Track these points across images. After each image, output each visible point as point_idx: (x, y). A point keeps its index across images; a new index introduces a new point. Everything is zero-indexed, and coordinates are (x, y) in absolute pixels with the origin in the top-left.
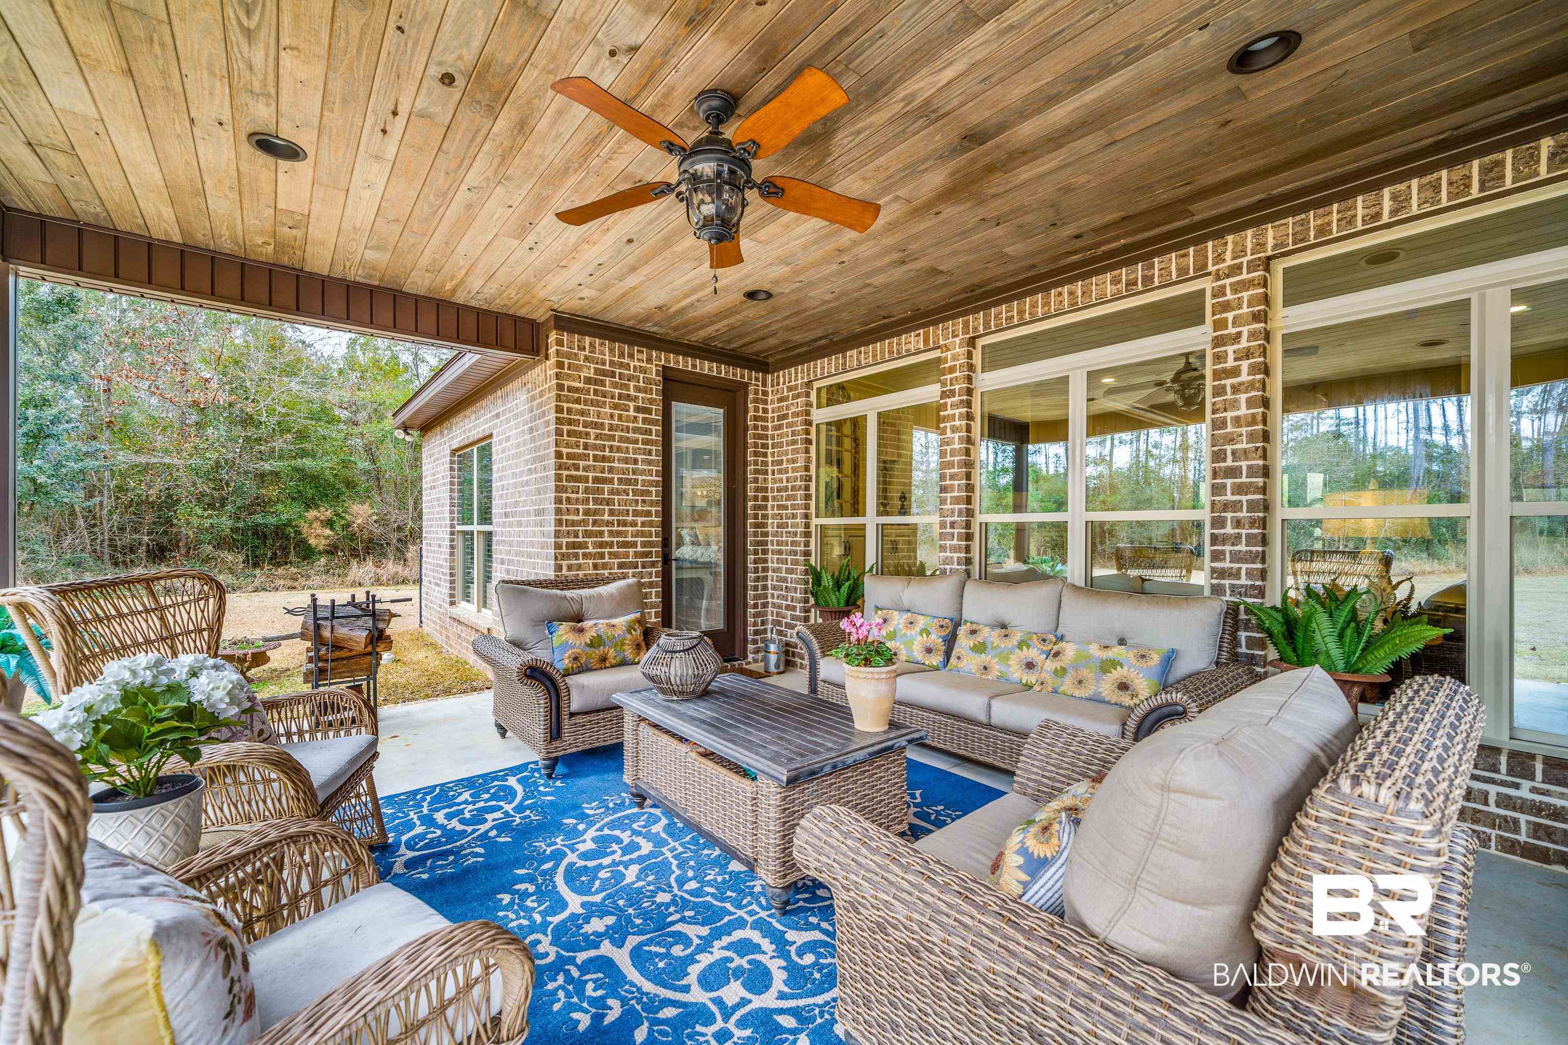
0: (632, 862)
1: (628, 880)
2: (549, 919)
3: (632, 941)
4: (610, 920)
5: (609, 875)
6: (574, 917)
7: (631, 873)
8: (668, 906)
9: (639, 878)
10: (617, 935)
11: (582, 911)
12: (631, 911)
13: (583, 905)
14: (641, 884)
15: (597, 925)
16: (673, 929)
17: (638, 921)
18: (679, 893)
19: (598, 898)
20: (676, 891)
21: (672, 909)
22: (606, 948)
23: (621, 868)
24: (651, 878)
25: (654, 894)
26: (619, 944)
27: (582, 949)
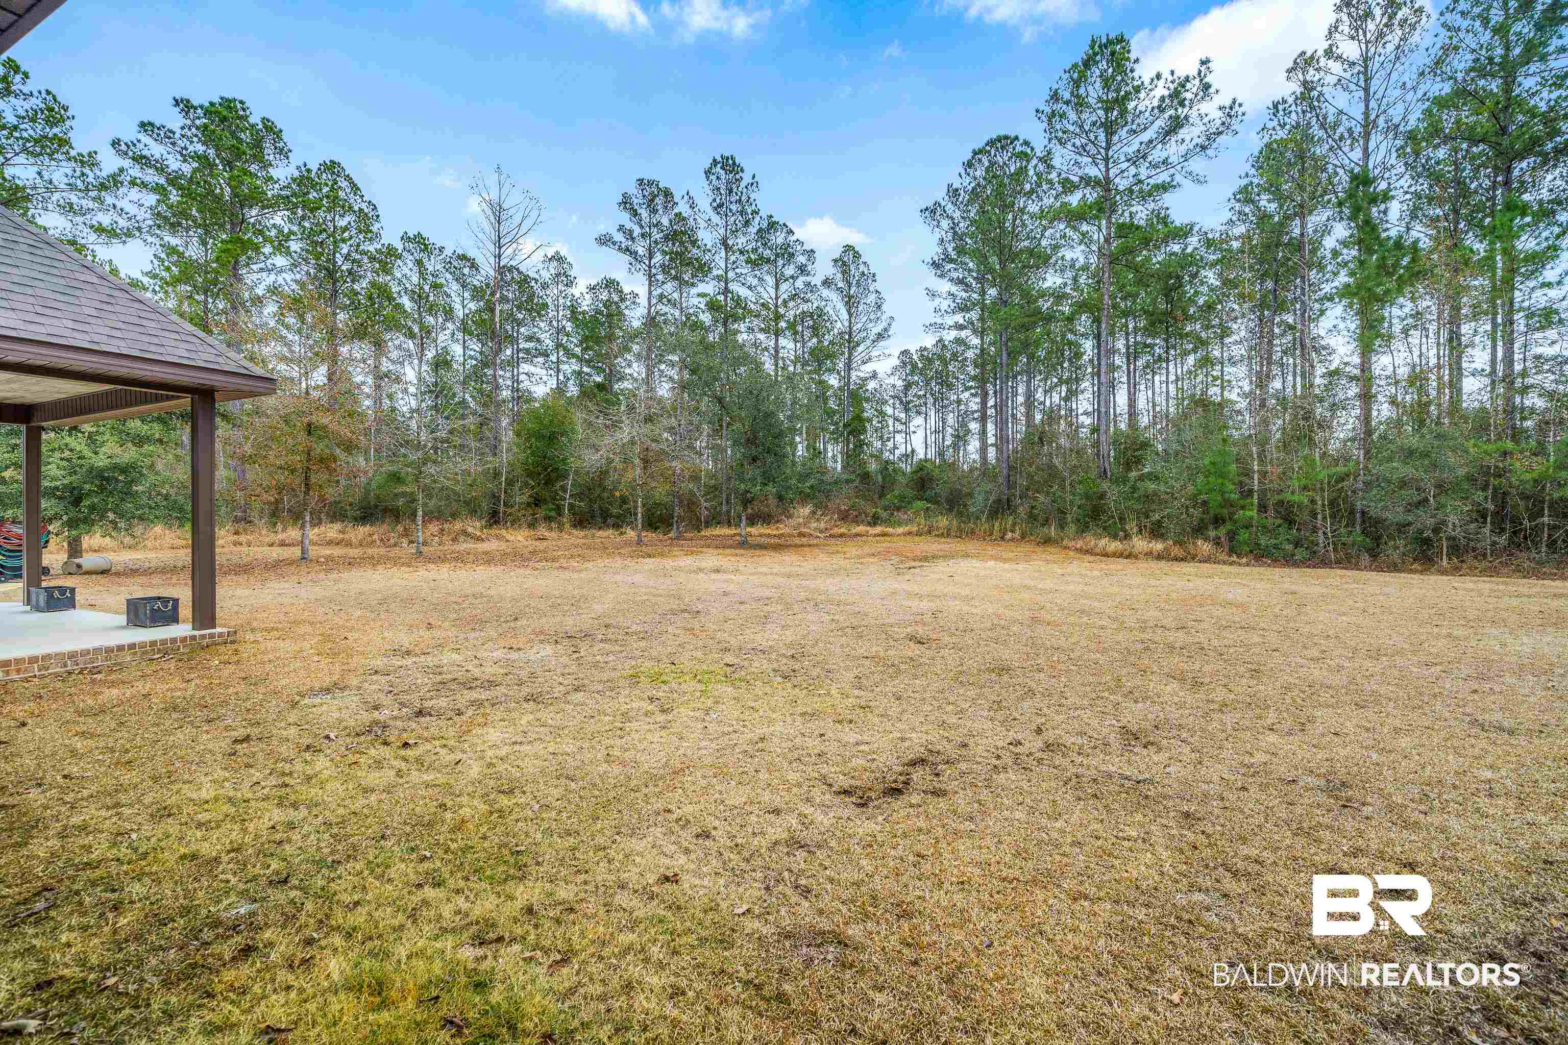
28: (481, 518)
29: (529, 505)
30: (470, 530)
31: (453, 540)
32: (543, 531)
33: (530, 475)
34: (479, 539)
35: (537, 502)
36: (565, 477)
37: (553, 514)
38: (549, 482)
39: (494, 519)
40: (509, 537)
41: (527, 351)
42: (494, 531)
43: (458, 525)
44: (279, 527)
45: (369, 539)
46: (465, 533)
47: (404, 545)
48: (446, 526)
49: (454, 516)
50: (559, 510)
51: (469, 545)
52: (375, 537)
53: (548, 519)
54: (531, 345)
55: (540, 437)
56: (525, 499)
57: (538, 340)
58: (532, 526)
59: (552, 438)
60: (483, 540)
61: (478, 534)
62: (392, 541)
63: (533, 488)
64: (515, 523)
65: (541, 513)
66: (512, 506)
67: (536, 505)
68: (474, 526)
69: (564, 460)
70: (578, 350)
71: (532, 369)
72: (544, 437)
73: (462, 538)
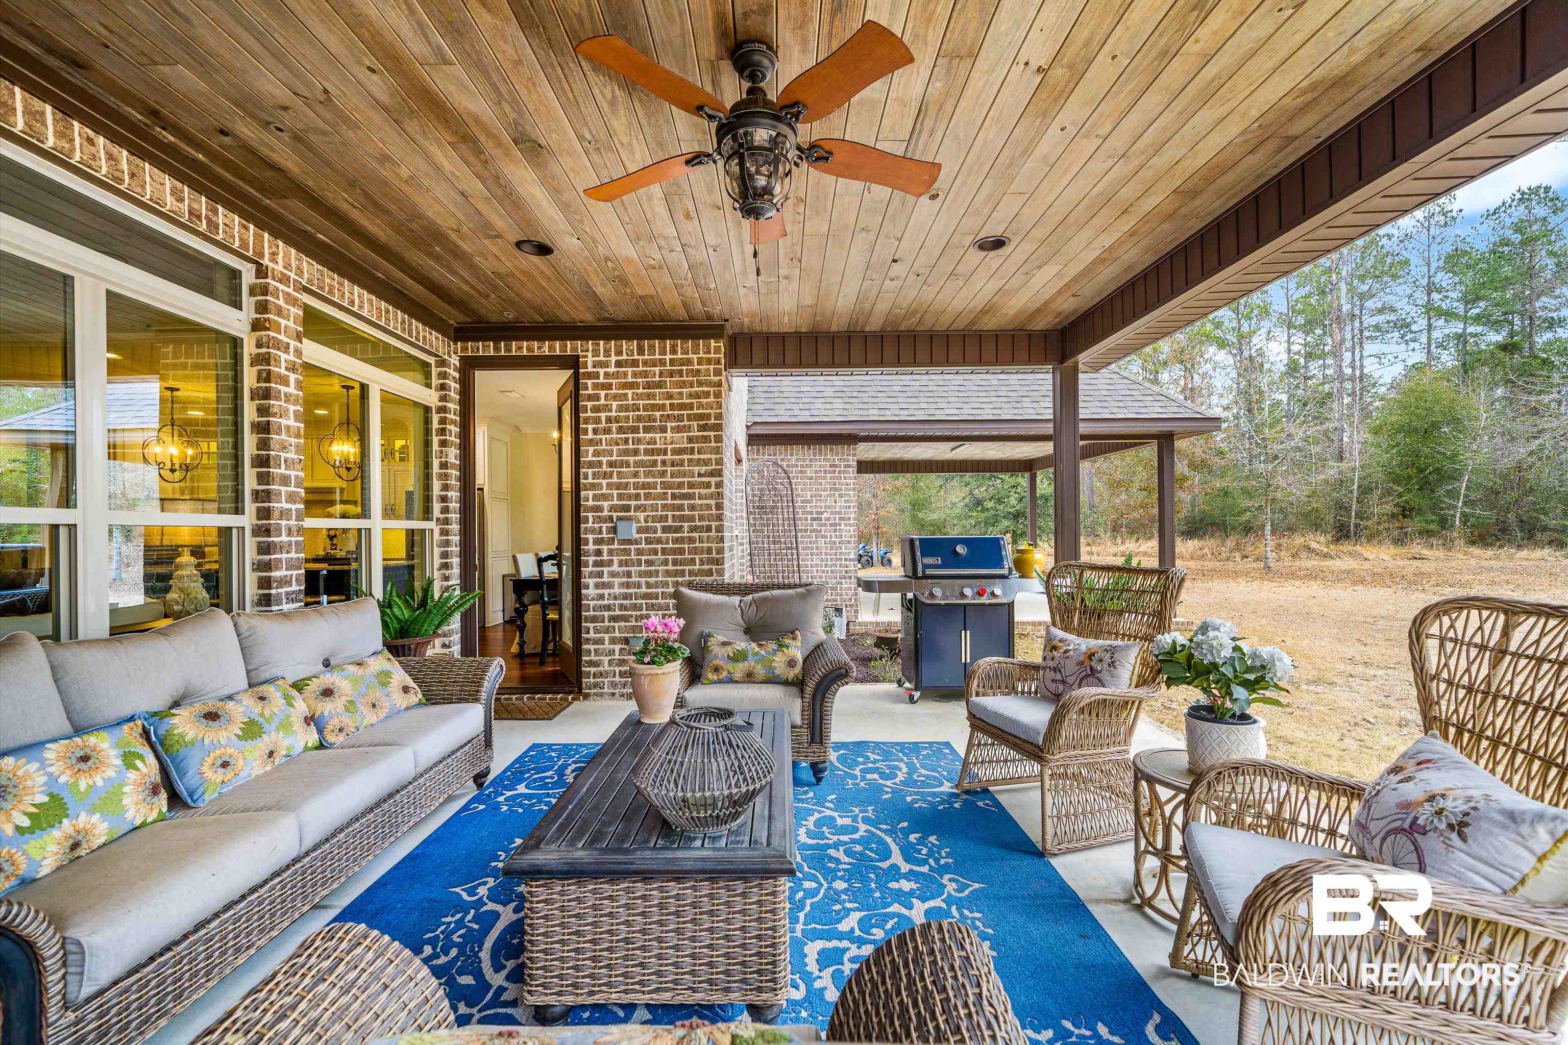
0: (841, 937)
1: (858, 915)
2: (944, 906)
3: (884, 865)
4: (894, 885)
5: (874, 931)
6: (923, 900)
7: (850, 923)
8: (841, 878)
9: (848, 912)
10: (894, 873)
11: (914, 900)
12: (873, 885)
13: (910, 907)
14: (849, 905)
15: (906, 885)
16: (851, 860)
17: (872, 876)
18: (824, 883)
19: (895, 908)
20: (826, 885)
21: (839, 874)
22: (905, 867)
23: (857, 933)
24: (837, 907)
25: (845, 891)
26: (895, 867)
27: (923, 874)
28: (1325, 532)
29: (1393, 516)
30: (1314, 545)
31: (1293, 556)
32: (1416, 548)
33: (1397, 480)
34: (1326, 556)
35: (1405, 512)
36: (1455, 476)
37: (1433, 527)
38: (1426, 486)
39: (1342, 533)
40: (1367, 554)
41: (1377, 328)
42: (1346, 547)
43: (1299, 540)
44: (1119, 540)
45: (1200, 553)
46: (1308, 548)
47: (1238, 559)
48: (1284, 541)
49: (1292, 529)
50: (1444, 523)
51: (1312, 563)
52: (1206, 550)
53: (1426, 534)
54: (1380, 319)
55: (1410, 431)
56: (1388, 508)
57: (1393, 310)
58: (1399, 541)
59: (1429, 432)
60: (1332, 558)
61: (1325, 550)
62: (1224, 555)
63: (1400, 495)
64: (1373, 537)
65: (1413, 525)
66: (1368, 519)
67: (1405, 516)
68: (1318, 541)
69: (1453, 458)
70: (1461, 310)
71: (1384, 348)
72: (1416, 430)
73: (1304, 555)
